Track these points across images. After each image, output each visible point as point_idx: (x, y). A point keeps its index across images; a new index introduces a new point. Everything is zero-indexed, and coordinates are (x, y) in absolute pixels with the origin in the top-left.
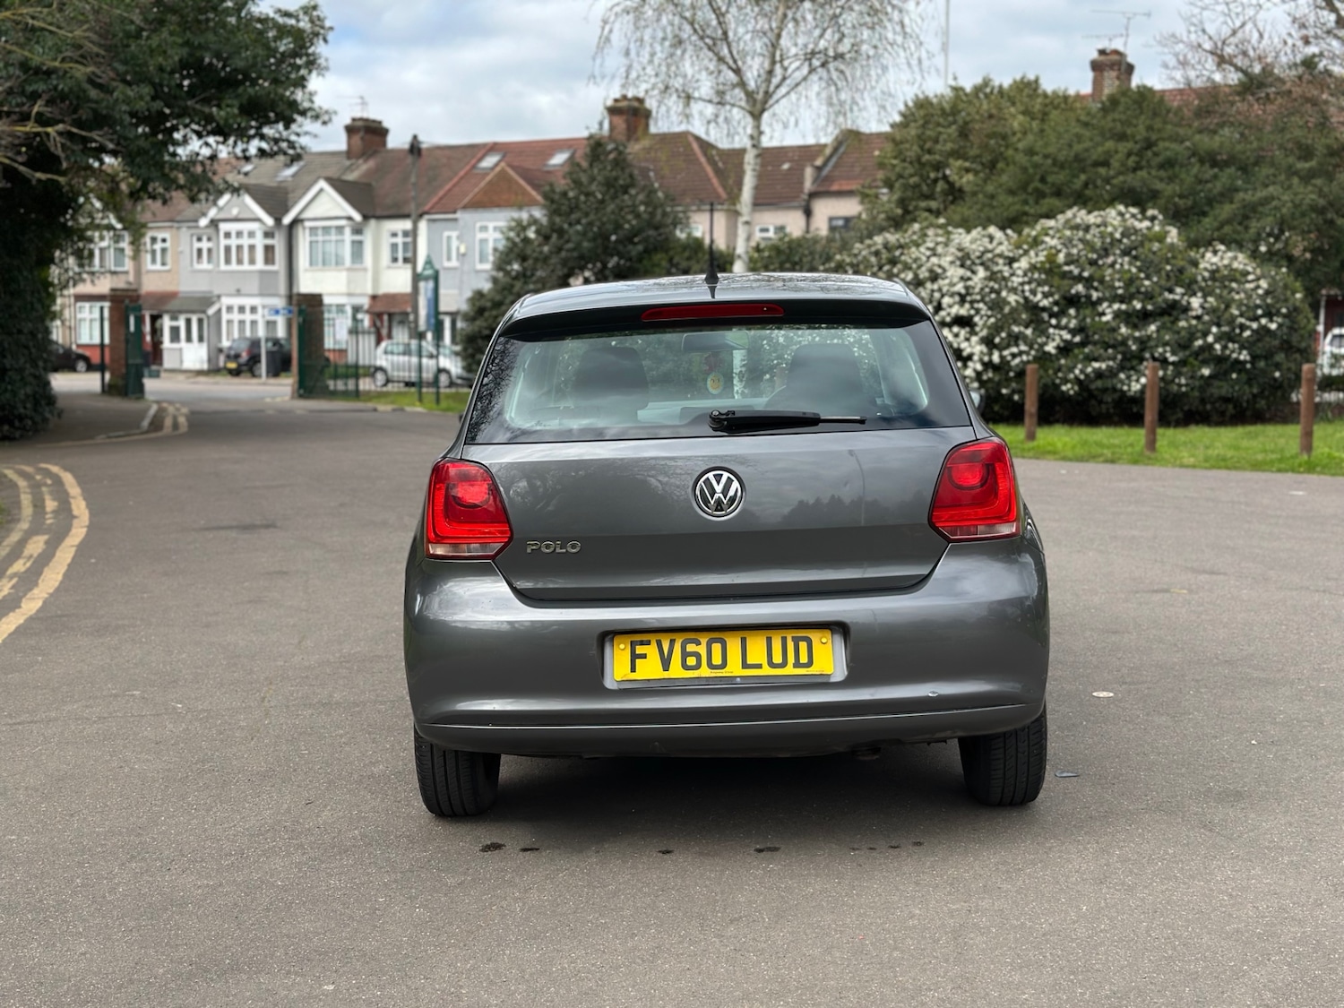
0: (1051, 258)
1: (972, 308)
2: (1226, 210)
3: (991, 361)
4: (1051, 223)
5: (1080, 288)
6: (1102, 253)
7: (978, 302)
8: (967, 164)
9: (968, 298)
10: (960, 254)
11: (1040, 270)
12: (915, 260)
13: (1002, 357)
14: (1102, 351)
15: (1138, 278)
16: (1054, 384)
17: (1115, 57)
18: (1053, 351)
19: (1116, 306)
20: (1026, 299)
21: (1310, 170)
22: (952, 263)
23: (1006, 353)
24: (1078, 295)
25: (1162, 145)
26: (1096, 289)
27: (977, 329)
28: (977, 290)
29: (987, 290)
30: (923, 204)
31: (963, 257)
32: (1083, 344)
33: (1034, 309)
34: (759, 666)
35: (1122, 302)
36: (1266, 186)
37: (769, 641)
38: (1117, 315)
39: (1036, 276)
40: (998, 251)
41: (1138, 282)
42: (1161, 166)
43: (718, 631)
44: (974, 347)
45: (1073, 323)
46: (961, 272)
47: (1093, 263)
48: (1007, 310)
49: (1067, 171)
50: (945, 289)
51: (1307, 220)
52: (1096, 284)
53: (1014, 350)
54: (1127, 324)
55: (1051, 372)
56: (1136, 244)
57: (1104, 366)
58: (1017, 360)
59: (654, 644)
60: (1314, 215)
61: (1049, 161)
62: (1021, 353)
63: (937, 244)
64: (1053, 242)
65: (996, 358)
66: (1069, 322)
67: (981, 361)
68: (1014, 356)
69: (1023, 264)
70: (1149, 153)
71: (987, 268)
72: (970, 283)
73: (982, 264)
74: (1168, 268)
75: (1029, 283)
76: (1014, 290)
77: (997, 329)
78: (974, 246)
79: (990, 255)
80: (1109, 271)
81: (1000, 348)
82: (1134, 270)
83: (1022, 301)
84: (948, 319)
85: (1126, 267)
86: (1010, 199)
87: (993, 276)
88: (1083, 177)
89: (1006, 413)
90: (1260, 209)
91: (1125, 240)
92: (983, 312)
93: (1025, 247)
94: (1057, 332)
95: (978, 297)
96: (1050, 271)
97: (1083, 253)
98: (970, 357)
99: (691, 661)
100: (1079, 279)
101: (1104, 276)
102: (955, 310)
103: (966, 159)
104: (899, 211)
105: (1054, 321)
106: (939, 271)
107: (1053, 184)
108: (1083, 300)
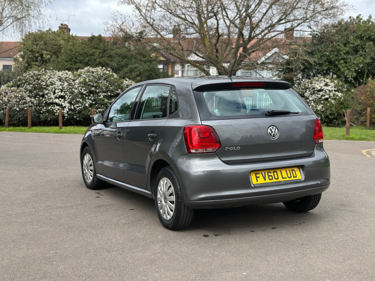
0: (85, 80)
1: (65, 93)
2: (126, 70)
3: (71, 108)
4: (82, 70)
5: (93, 89)
6: (98, 79)
7: (67, 92)
8: (48, 53)
9: (63, 90)
10: (59, 78)
11: (82, 83)
12: (45, 79)
13: (74, 107)
14: (100, 106)
15: (109, 87)
16: (88, 115)
17: (66, 26)
18: (88, 106)
19: (104, 94)
20: (79, 91)
21: (146, 60)
22: (57, 80)
23: (75, 106)
24: (93, 91)
25: (108, 51)
26: (98, 89)
27: (66, 99)
28: (66, 88)
29: (69, 88)
30: (34, 63)
31: (60, 79)
32: (95, 104)
33: (82, 94)
34: (286, 178)
35: (105, 93)
36: (135, 64)
37: (286, 171)
38: (104, 96)
39: (81, 85)
40: (70, 77)
41: (109, 88)
42: (109, 57)
43: (275, 169)
44: (66, 104)
45: (93, 98)
46: (60, 83)
47: (96, 82)
48: (75, 94)
49: (83, 57)
50: (56, 88)
51: (146, 73)
52: (98, 88)
53: (78, 105)
54: (107, 99)
55: (87, 112)
56: (107, 77)
57: (101, 110)
58: (78, 108)
59: (261, 174)
60: (148, 72)
61: (77, 53)
62: (79, 106)
63: (51, 75)
64: (84, 76)
65: (72, 108)
66: (91, 98)
67: (68, 108)
68: (77, 107)
69: (77, 81)
70: (105, 53)
71: (67, 82)
72: (63, 86)
73: (66, 81)
74: (116, 84)
75: (80, 87)
76: (76, 89)
77: (73, 99)
78: (62, 76)
79: (68, 79)
80: (101, 84)
81: (74, 105)
82: (108, 84)
83: (78, 92)
84: (58, 96)
85: (105, 83)
86: (67, 63)
87: (69, 84)
88: (88, 59)
89: (74, 123)
90: (135, 70)
91: (104, 76)
92: (68, 95)
93: (77, 77)
94: (88, 100)
95: (66, 90)
96: (84, 84)
97: (93, 79)
98: (65, 107)
99: (270, 178)
100: (93, 86)
101: (100, 86)
102: (60, 94)
103: (47, 51)
104: (27, 65)
105: (87, 98)
106: (54, 82)
107: (79, 60)
108: (94, 92)
